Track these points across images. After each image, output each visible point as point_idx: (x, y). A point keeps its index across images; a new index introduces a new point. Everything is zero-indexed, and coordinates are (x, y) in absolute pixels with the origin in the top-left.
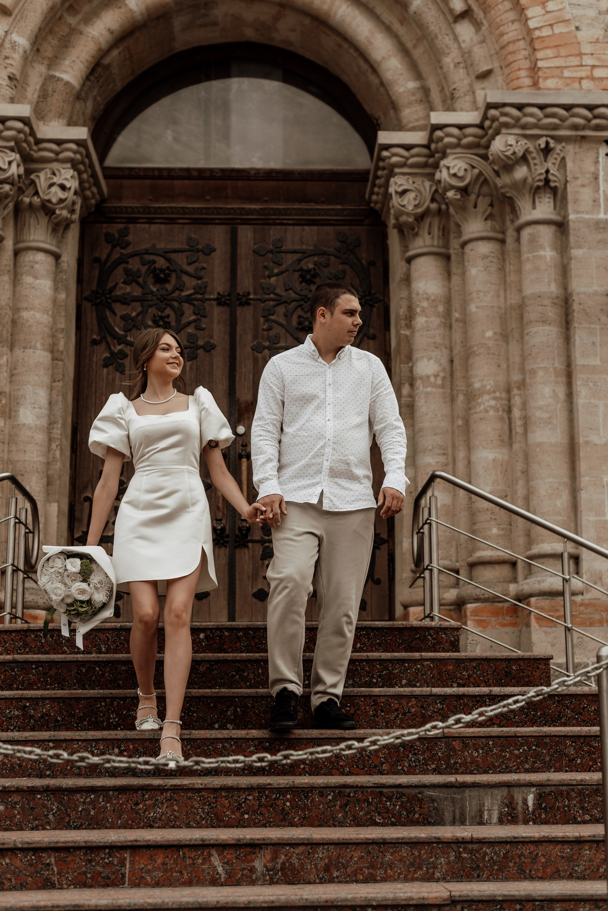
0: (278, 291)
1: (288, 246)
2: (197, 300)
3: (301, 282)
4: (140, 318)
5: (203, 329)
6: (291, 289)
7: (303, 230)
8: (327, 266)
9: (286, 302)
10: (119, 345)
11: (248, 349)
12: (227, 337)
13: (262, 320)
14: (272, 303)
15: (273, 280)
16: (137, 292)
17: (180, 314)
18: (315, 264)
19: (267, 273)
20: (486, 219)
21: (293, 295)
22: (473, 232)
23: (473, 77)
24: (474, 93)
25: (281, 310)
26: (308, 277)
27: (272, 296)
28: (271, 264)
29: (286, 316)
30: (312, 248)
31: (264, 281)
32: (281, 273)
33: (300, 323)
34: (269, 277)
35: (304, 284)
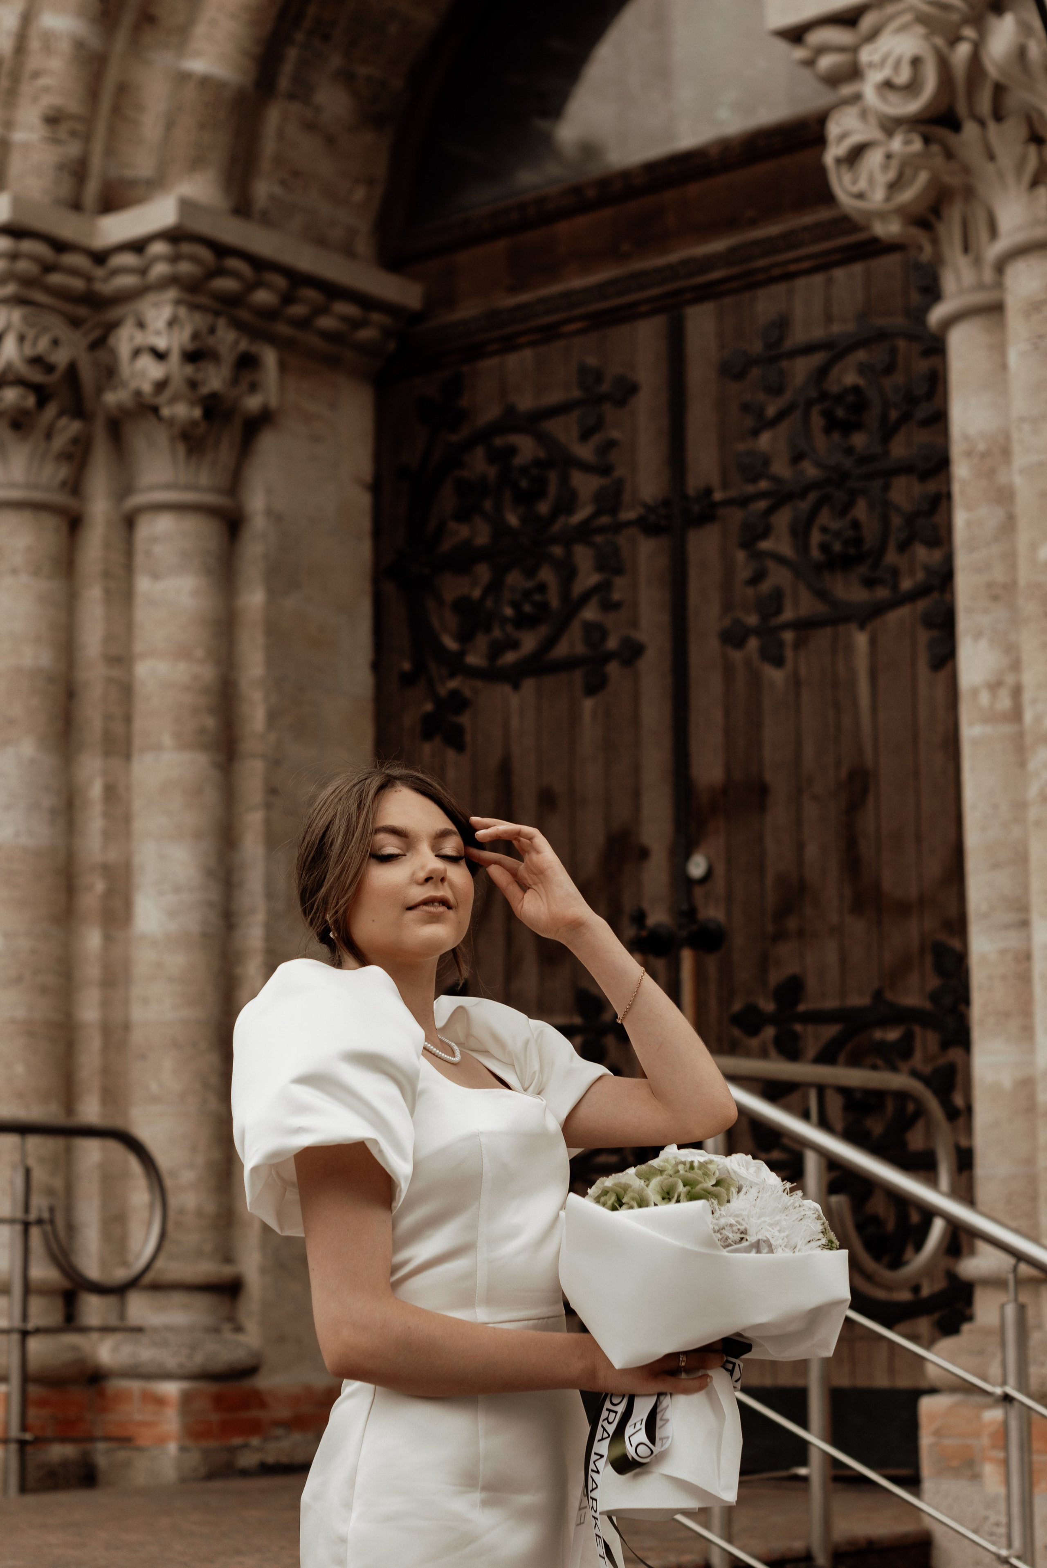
0: (776, 468)
1: (799, 335)
2: (601, 530)
4: (489, 603)
5: (615, 606)
6: (804, 455)
7: (829, 282)
8: (890, 369)
9: (793, 495)
10: (452, 675)
11: (713, 644)
12: (665, 618)
13: (741, 556)
14: (762, 505)
15: (764, 439)
16: (482, 536)
17: (568, 573)
18: (863, 369)
19: (750, 423)
21: (811, 471)
25: (782, 519)
26: (843, 412)
27: (762, 484)
28: (760, 395)
29: (795, 534)
30: (850, 327)
31: (741, 447)
32: (781, 416)
33: (825, 548)
34: (755, 433)
35: (834, 435)
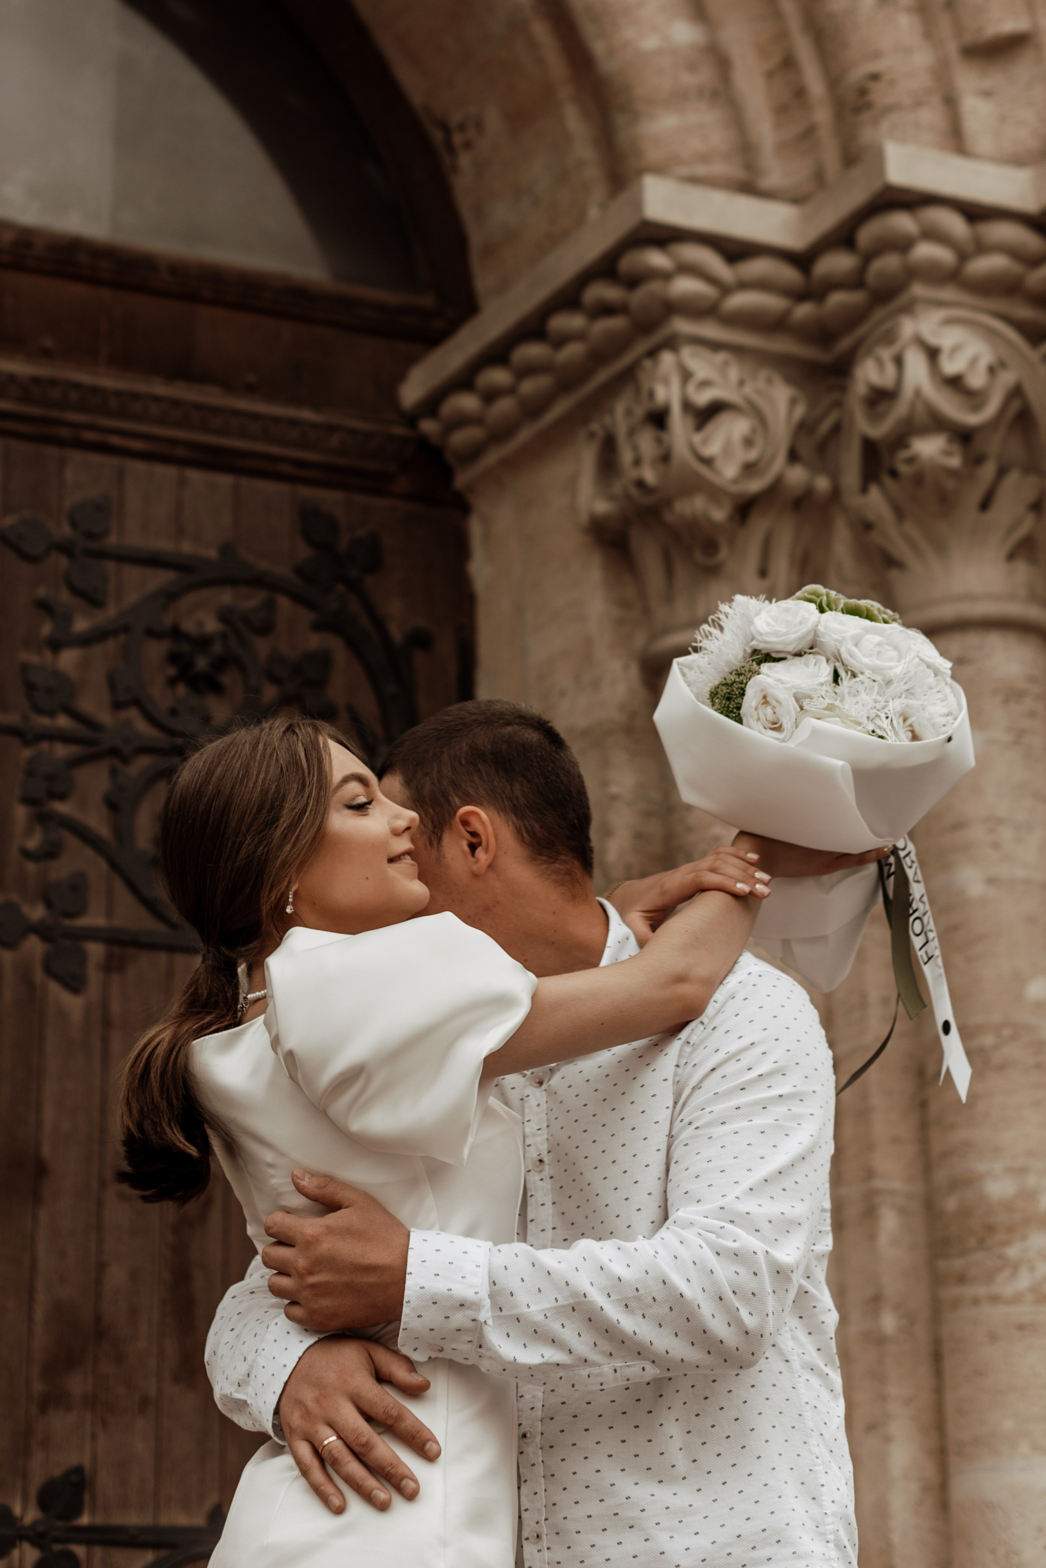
0: (87, 704)
1: (129, 535)
3: (172, 682)
6: (137, 703)
8: (266, 629)
9: (114, 752)
13: (21, 813)
14: (61, 751)
15: (68, 659)
18: (225, 616)
19: (47, 629)
20: (1011, 557)
21: (142, 726)
22: (968, 597)
23: (952, 48)
24: (951, 102)
25: (96, 780)
26: (202, 663)
27: (63, 721)
28: (65, 596)
29: (112, 805)
31: (33, 658)
32: (100, 636)
34: (56, 645)
35: (181, 690)
